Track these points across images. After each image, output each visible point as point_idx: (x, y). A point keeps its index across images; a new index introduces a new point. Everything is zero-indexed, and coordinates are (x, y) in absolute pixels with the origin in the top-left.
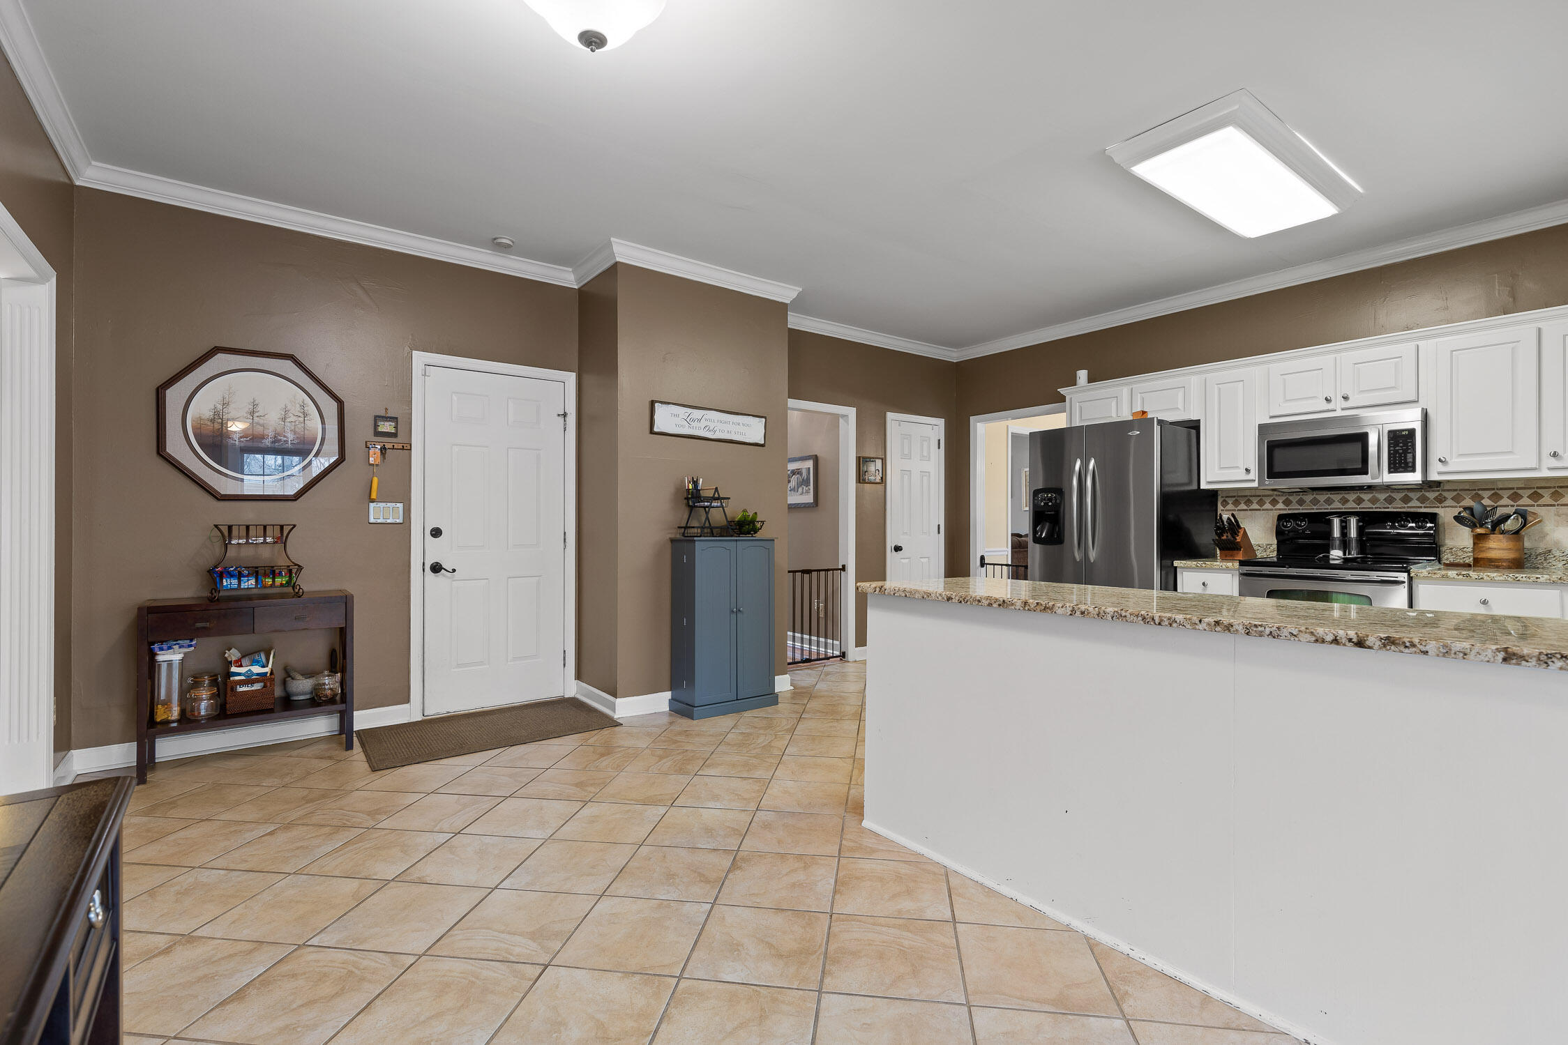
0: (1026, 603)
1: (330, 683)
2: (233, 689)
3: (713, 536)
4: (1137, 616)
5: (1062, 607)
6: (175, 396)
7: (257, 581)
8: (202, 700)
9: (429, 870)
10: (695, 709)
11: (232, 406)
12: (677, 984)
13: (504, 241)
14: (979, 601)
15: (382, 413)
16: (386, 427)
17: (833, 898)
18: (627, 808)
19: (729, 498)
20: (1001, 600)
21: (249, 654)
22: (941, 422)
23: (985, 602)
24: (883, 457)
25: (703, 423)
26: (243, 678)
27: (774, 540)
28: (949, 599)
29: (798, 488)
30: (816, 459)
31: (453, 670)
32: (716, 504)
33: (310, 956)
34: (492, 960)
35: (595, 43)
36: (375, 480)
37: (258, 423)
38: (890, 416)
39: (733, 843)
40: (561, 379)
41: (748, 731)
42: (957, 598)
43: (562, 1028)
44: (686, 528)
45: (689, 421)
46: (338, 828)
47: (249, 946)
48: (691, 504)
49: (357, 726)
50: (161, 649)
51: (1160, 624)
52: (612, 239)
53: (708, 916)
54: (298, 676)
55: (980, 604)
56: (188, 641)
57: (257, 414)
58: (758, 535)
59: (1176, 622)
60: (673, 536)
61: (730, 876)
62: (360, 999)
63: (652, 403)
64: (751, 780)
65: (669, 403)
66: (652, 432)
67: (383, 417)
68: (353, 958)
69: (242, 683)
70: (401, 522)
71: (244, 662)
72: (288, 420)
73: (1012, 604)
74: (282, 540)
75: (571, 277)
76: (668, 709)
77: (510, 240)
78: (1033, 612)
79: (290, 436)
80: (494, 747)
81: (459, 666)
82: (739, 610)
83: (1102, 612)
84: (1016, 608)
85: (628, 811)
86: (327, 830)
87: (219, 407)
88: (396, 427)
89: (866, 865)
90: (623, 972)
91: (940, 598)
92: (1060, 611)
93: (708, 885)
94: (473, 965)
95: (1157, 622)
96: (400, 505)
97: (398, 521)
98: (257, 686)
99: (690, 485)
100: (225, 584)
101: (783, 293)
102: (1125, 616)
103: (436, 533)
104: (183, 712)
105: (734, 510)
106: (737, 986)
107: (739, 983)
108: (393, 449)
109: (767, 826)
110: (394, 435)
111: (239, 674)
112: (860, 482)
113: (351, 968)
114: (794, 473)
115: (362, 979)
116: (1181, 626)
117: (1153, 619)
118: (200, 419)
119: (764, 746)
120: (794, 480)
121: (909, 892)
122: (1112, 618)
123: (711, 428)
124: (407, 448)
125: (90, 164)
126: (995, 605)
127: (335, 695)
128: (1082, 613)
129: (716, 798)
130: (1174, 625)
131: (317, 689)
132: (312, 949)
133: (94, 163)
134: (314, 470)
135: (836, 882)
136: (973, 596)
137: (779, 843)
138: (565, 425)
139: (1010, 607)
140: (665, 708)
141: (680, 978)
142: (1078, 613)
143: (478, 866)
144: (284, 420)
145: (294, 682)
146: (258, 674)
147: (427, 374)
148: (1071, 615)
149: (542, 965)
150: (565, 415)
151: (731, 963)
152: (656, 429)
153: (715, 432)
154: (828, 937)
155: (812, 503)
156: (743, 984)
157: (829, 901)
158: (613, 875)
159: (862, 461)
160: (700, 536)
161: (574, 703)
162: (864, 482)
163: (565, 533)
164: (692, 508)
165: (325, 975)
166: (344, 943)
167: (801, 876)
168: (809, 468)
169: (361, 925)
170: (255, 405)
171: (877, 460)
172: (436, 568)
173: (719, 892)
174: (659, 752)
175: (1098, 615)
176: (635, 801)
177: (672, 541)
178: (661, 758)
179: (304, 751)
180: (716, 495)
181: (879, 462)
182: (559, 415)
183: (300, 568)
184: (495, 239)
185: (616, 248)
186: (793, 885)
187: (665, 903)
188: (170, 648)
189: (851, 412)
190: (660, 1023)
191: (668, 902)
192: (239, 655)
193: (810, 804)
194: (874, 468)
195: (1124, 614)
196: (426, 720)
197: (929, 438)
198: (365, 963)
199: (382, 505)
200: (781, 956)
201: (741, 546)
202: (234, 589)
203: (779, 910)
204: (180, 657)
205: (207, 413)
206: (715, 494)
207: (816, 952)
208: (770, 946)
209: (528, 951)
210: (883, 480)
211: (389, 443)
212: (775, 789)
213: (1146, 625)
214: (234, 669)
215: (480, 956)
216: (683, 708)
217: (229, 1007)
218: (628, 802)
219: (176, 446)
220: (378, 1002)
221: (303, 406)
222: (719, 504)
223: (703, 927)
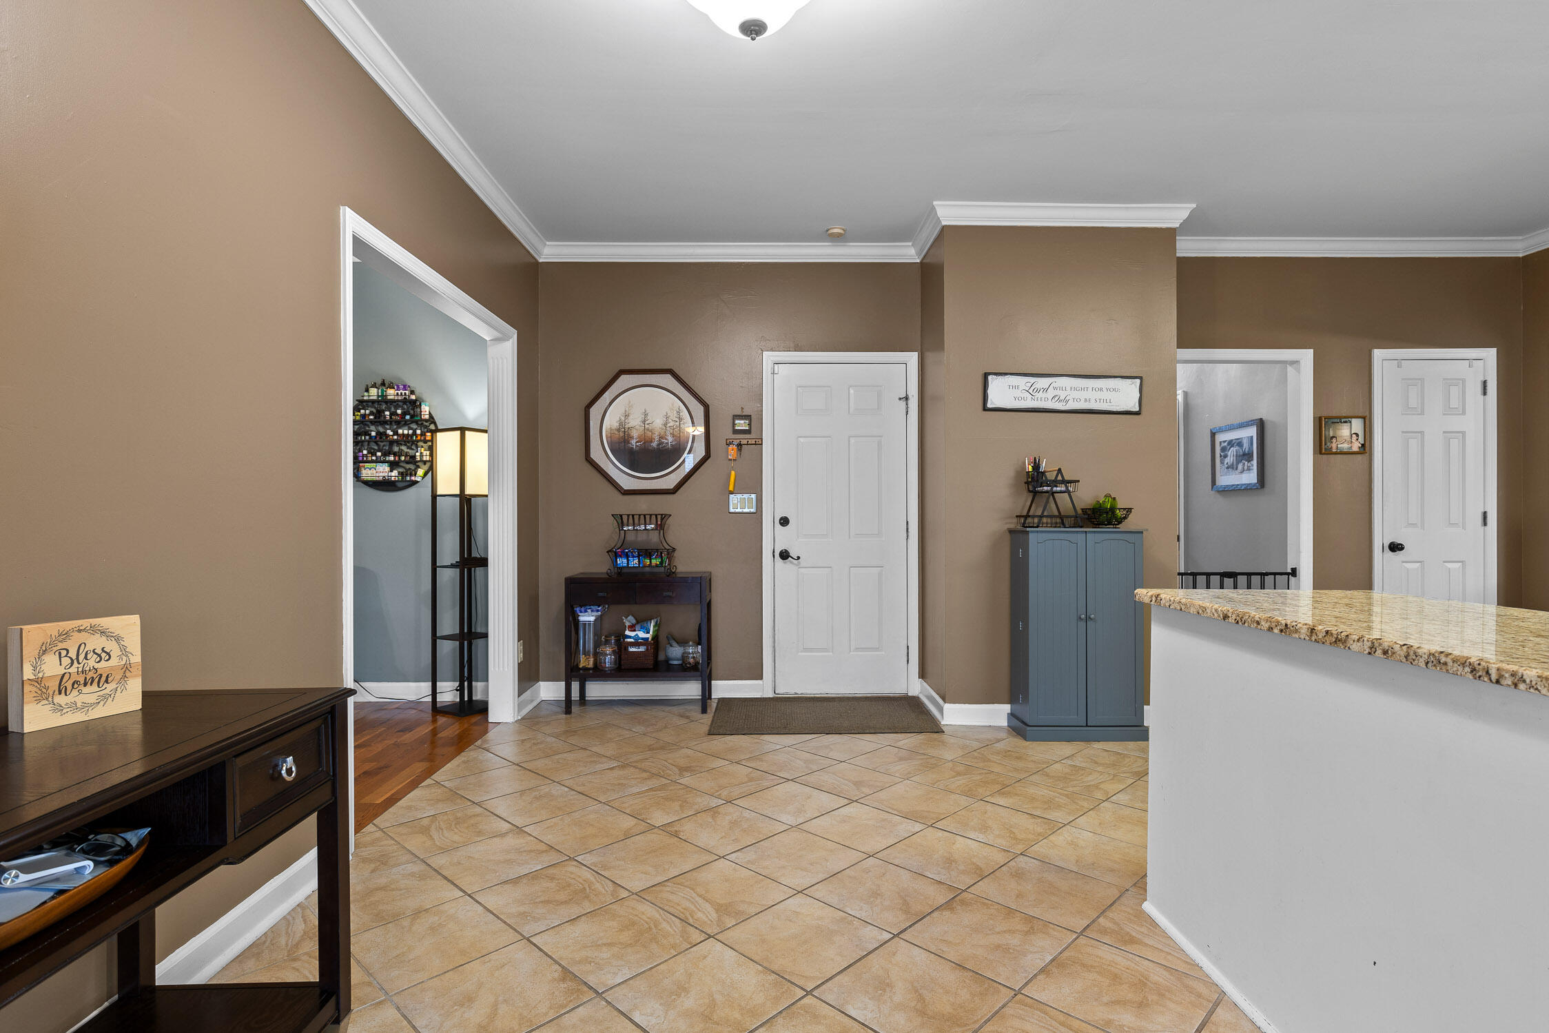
0: (1312, 630)
1: (694, 651)
2: (626, 649)
3: (1065, 527)
4: (1463, 664)
5: (1358, 640)
6: (595, 412)
7: (639, 561)
8: (607, 655)
9: (687, 829)
10: (1029, 728)
11: (631, 417)
12: (802, 998)
13: (835, 231)
14: (1258, 623)
15: (739, 413)
16: (742, 425)
17: (1035, 976)
18: (886, 816)
19: (1078, 481)
20: (1283, 622)
21: (641, 622)
22: (1489, 356)
23: (1265, 625)
24: (1367, 414)
25: (1051, 393)
26: (633, 640)
27: (1142, 532)
28: (1226, 617)
29: (1237, 464)
30: (1261, 425)
31: (800, 654)
32: (1059, 489)
33: (572, 868)
34: (676, 917)
35: (755, 30)
36: (733, 473)
37: (648, 430)
38: (1378, 354)
39: (964, 881)
40: (902, 360)
41: (1083, 765)
42: (1234, 617)
43: (683, 994)
44: (1027, 516)
45: (1032, 391)
46: (653, 775)
47: (544, 847)
48: (1031, 489)
49: (716, 694)
50: (581, 612)
51: (1498, 682)
52: (935, 203)
53: (881, 945)
54: (674, 644)
55: (1259, 627)
56: (597, 607)
57: (647, 422)
58: (1122, 527)
59: (1524, 681)
60: (1012, 526)
61: (935, 914)
62: (575, 911)
63: (986, 375)
64: (1040, 820)
65: (1006, 374)
66: (985, 409)
67: (739, 416)
68: (592, 879)
69: (632, 644)
70: (755, 511)
71: (637, 627)
72: (669, 425)
73: (1297, 631)
74: (661, 527)
75: (912, 251)
76: (1006, 724)
77: (841, 228)
78: (1321, 644)
79: (670, 439)
80: (811, 732)
81: (806, 650)
82: (1090, 618)
83: (1412, 653)
84: (1302, 637)
85: (884, 820)
86: (645, 775)
87: (623, 418)
88: (750, 424)
89: (1106, 954)
90: (765, 968)
91: (1216, 615)
92: (1355, 647)
93: (904, 916)
94: (660, 915)
95: (1494, 677)
96: (753, 496)
97: (752, 510)
98: (642, 649)
99: (1030, 467)
100: (619, 562)
101: (1170, 215)
102: (1445, 664)
103: (784, 522)
104: (595, 663)
105: (1086, 495)
106: (855, 1024)
107: (859, 1022)
108: (748, 444)
109: (1019, 875)
110: (748, 432)
111: (630, 637)
112: (1321, 453)
113: (586, 886)
114: (1231, 443)
115: (587, 897)
116: (1532, 690)
117: (1487, 672)
118: (611, 429)
119: (1089, 786)
120: (1232, 452)
121: (1142, 1005)
122: (1427, 663)
123: (1062, 398)
124: (759, 443)
125: (546, 244)
126: (1276, 631)
127: (697, 663)
128: (1385, 652)
129: (984, 828)
130: (1522, 686)
131: (684, 657)
132: (575, 863)
133: (548, 243)
134: (686, 467)
135: (1053, 960)
136: (1252, 615)
137: (1017, 897)
138: (907, 408)
139: (1294, 635)
140: (1004, 722)
141: (809, 993)
142: (1379, 652)
143: (723, 834)
144: (665, 425)
145: (671, 648)
146: (642, 639)
147: (776, 372)
148: (1370, 653)
149: (708, 934)
150: (907, 398)
151: (867, 1000)
152: (989, 405)
153: (1067, 402)
154: (992, 1016)
155: (1255, 484)
156: (863, 1024)
157: (1025, 978)
158: (821, 876)
159: (1323, 424)
160: (1037, 527)
161: (913, 703)
162: (1329, 452)
163: (907, 522)
164: (1035, 493)
165: (569, 885)
166: (595, 866)
167: (1014, 941)
168: (1252, 437)
169: (614, 856)
170: (646, 415)
171: (1354, 421)
172: (785, 555)
173: (910, 926)
174: (961, 768)
175: (1406, 657)
176: (898, 811)
177: (1011, 531)
178: (959, 774)
179: (675, 709)
180: (1060, 478)
181: (1357, 425)
182: (900, 399)
183: (674, 550)
184: (827, 231)
185: (941, 212)
186: (998, 947)
187: (850, 918)
188: (586, 611)
189: (1306, 357)
190: (761, 1026)
191: (853, 918)
192: (634, 621)
193: (1093, 864)
194: (1347, 435)
195: (1443, 659)
196: (777, 698)
197: (1464, 381)
198: (598, 886)
199: (739, 496)
200: (922, 1013)
201: (1095, 538)
202: (624, 567)
203: (961, 967)
204: (592, 619)
205: (616, 425)
206: (1057, 476)
207: (966, 1025)
208: (921, 999)
209: (706, 920)
210: (1366, 448)
211: (744, 439)
212: (1061, 838)
213: (1477, 681)
214: (627, 633)
215: (671, 910)
216: (1020, 727)
217: (506, 886)
218: (890, 811)
219: (596, 454)
220: (583, 918)
221: (678, 412)
222: (1063, 488)
223: (867, 955)
